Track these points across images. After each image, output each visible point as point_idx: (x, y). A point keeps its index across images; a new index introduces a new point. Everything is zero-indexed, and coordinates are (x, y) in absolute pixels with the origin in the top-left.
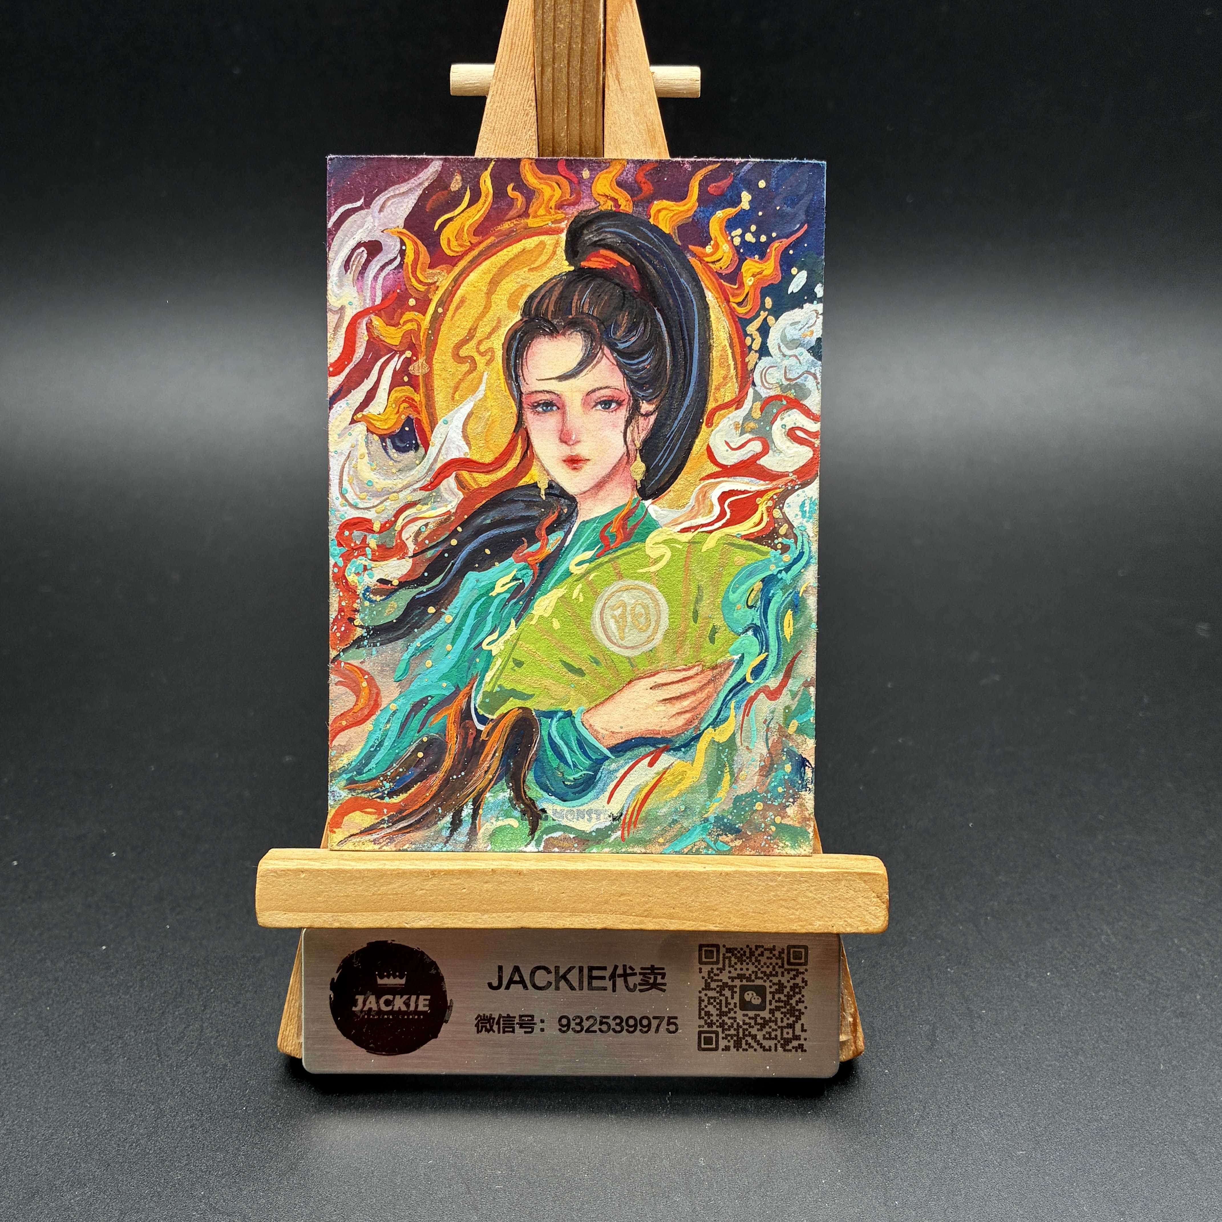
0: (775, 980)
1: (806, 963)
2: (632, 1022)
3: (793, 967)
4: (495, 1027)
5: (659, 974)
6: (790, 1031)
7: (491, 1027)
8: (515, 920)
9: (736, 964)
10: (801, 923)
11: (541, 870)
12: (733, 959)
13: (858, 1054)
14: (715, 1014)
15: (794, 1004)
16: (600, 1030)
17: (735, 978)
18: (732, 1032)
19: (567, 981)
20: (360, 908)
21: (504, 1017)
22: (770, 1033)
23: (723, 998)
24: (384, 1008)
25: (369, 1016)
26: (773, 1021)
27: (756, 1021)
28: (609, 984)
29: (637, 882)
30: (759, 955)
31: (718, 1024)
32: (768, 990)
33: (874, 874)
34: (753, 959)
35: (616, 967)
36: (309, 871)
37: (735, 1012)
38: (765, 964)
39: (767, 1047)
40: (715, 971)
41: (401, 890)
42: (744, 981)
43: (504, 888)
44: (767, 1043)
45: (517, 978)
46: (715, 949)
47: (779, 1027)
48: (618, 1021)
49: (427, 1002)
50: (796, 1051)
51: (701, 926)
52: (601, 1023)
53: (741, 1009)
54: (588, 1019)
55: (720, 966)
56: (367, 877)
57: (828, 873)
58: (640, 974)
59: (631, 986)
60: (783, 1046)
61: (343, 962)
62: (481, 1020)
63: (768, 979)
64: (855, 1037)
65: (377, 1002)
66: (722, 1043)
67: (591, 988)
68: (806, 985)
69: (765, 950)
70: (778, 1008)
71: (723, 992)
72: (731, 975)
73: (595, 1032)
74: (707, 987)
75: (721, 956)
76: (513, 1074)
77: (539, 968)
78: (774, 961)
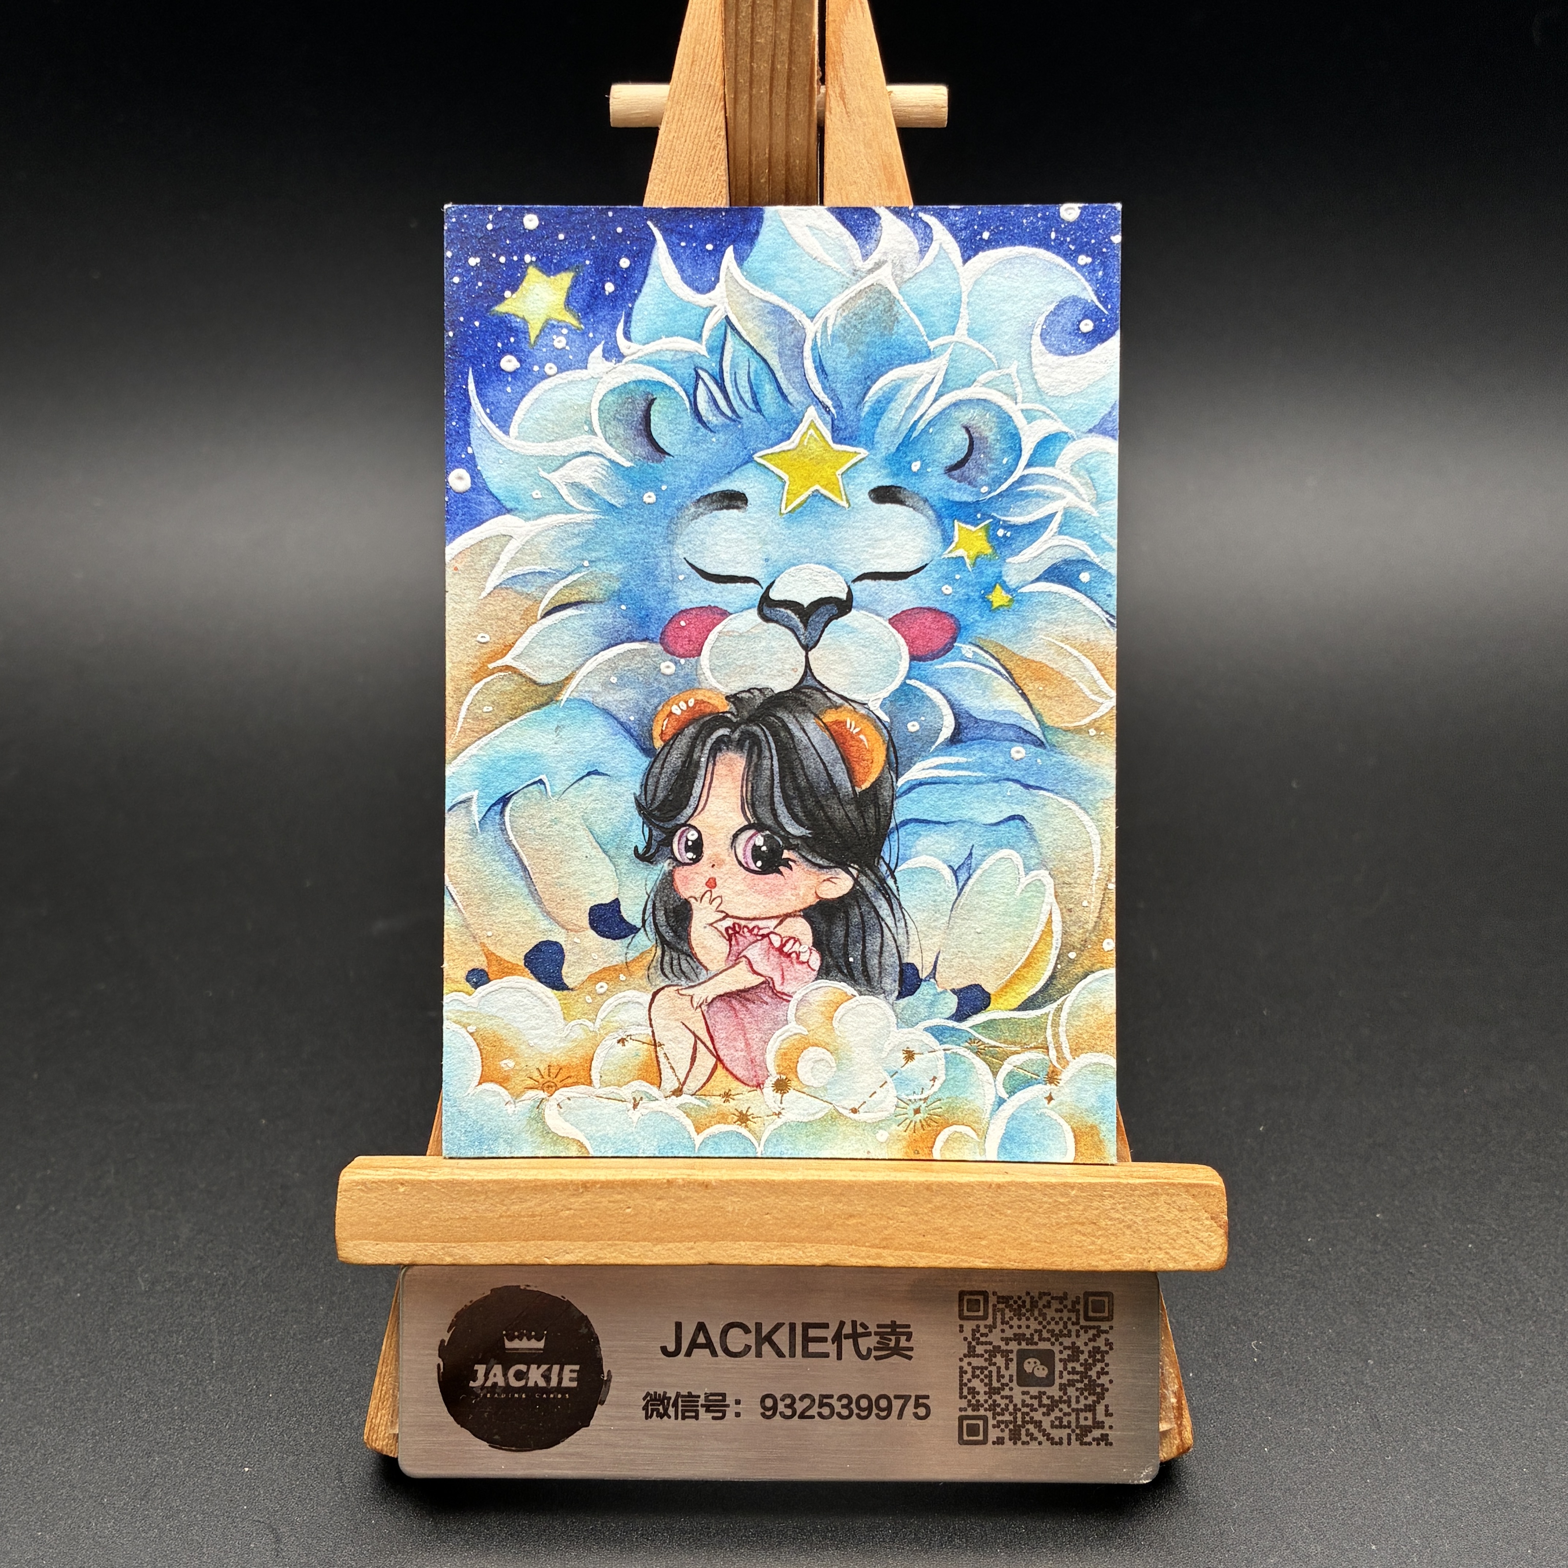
0: (1067, 1342)
1: (1110, 1318)
2: (864, 1403)
3: (1092, 1324)
4: (671, 1411)
5: (903, 1334)
6: (1089, 1415)
7: (666, 1410)
8: (699, 1253)
9: (1011, 1319)
10: (1103, 1257)
11: (736, 1181)
12: (1007, 1311)
13: (1184, 1451)
14: (982, 1392)
15: (1094, 1377)
16: (820, 1414)
17: (1011, 1340)
18: (1007, 1417)
19: (773, 1345)
20: (481, 1235)
21: (683, 1396)
22: (1060, 1419)
23: (993, 1369)
24: (514, 1383)
25: (493, 1393)
26: (1065, 1402)
27: (1040, 1401)
28: (830, 1347)
29: (872, 1198)
30: (1044, 1306)
31: (986, 1406)
32: (1058, 1356)
33: (1207, 1186)
34: (1036, 1313)
35: (842, 1324)
36: (412, 1184)
37: (1011, 1389)
38: (1053, 1319)
39: (1057, 1440)
40: (983, 1330)
41: (539, 1209)
42: (1024, 1343)
43: (685, 1206)
44: (1056, 1434)
45: (701, 1340)
46: (981, 1298)
47: (1073, 1410)
48: (845, 1401)
49: (575, 1375)
50: (1098, 1444)
51: (962, 1260)
52: (821, 1405)
53: (1020, 1384)
54: (802, 1398)
55: (990, 1321)
56: (493, 1191)
57: (1141, 1185)
58: (876, 1334)
59: (864, 1353)
60: (1080, 1438)
61: (458, 1316)
62: (651, 1400)
63: (1057, 1340)
64: (1180, 1425)
65: (505, 1375)
66: (993, 1434)
67: (806, 1354)
68: (1111, 1349)
69: (1053, 1298)
70: (1071, 1383)
71: (994, 1360)
72: (1004, 1335)
73: (812, 1417)
74: (971, 1352)
75: (990, 1305)
76: (696, 1478)
77: (732, 1325)
78: (1065, 1315)
